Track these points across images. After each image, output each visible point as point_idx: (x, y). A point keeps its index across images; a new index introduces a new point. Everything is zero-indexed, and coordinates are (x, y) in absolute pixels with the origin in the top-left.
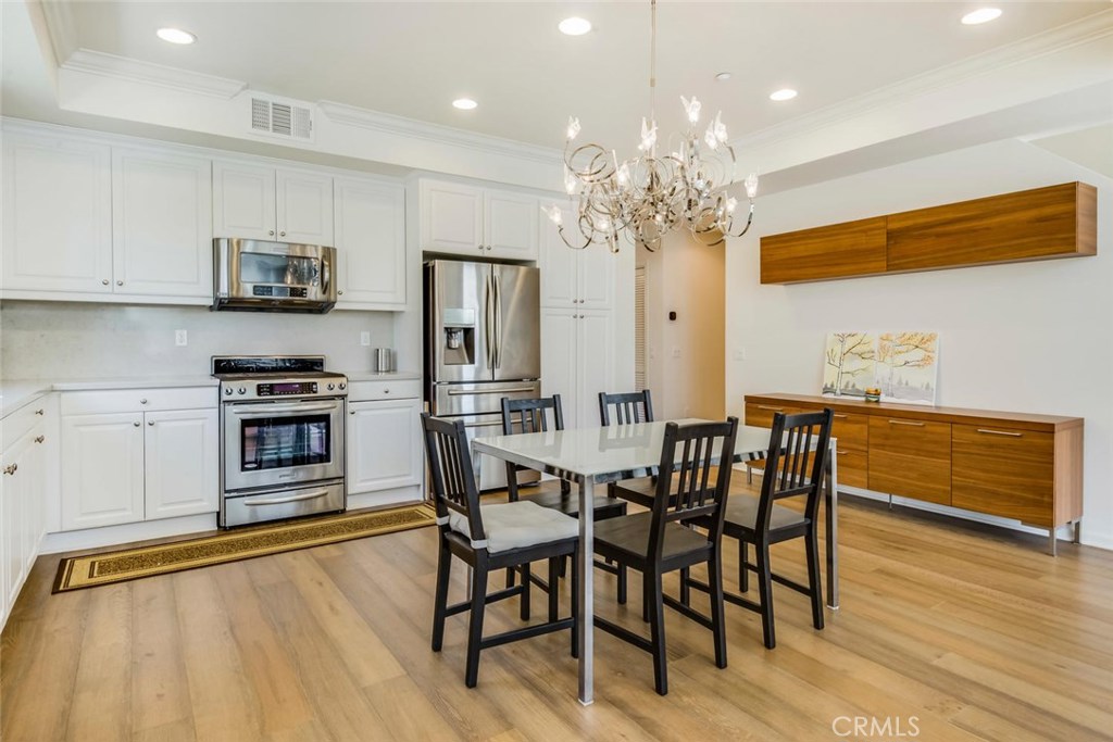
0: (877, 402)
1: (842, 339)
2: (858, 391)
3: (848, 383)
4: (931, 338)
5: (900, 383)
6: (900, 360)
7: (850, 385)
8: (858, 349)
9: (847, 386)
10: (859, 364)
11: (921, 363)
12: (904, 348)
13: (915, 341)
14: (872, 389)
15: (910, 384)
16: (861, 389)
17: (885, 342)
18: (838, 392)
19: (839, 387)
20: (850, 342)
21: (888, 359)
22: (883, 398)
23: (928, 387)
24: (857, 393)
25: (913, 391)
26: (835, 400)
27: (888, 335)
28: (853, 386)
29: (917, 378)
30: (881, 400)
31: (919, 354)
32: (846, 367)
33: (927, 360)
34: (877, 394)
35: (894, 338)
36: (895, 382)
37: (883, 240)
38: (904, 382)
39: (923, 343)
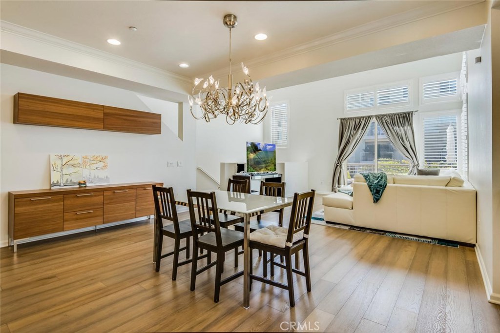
0: (86, 186)
1: (61, 157)
2: (74, 183)
3: (67, 179)
4: (106, 158)
5: (95, 177)
6: (94, 167)
7: (69, 180)
8: (71, 162)
9: (67, 181)
10: (72, 170)
11: (103, 168)
12: (95, 162)
13: (99, 159)
14: (82, 180)
15: (99, 177)
16: (76, 182)
17: (85, 159)
18: (62, 185)
19: (62, 182)
20: (65, 160)
21: (88, 167)
22: (88, 184)
23: (107, 177)
24: (74, 184)
25: (101, 180)
26: (60, 189)
27: (86, 156)
28: (71, 181)
29: (102, 174)
30: (87, 185)
31: (101, 164)
32: (65, 171)
33: (105, 167)
34: (85, 183)
35: (89, 157)
36: (92, 177)
37: (101, 116)
38: (97, 176)
39: (103, 159)
